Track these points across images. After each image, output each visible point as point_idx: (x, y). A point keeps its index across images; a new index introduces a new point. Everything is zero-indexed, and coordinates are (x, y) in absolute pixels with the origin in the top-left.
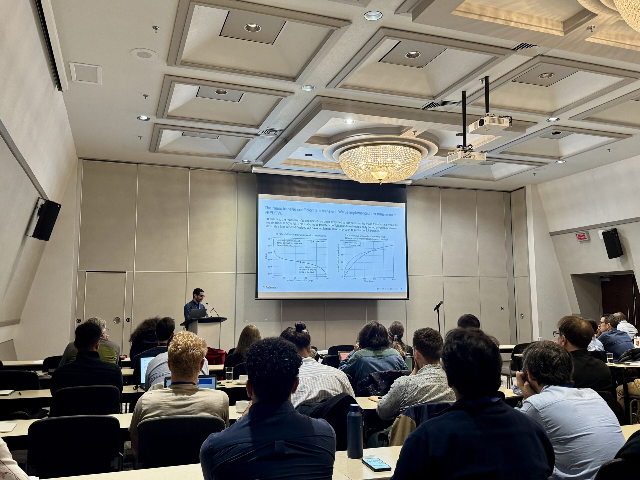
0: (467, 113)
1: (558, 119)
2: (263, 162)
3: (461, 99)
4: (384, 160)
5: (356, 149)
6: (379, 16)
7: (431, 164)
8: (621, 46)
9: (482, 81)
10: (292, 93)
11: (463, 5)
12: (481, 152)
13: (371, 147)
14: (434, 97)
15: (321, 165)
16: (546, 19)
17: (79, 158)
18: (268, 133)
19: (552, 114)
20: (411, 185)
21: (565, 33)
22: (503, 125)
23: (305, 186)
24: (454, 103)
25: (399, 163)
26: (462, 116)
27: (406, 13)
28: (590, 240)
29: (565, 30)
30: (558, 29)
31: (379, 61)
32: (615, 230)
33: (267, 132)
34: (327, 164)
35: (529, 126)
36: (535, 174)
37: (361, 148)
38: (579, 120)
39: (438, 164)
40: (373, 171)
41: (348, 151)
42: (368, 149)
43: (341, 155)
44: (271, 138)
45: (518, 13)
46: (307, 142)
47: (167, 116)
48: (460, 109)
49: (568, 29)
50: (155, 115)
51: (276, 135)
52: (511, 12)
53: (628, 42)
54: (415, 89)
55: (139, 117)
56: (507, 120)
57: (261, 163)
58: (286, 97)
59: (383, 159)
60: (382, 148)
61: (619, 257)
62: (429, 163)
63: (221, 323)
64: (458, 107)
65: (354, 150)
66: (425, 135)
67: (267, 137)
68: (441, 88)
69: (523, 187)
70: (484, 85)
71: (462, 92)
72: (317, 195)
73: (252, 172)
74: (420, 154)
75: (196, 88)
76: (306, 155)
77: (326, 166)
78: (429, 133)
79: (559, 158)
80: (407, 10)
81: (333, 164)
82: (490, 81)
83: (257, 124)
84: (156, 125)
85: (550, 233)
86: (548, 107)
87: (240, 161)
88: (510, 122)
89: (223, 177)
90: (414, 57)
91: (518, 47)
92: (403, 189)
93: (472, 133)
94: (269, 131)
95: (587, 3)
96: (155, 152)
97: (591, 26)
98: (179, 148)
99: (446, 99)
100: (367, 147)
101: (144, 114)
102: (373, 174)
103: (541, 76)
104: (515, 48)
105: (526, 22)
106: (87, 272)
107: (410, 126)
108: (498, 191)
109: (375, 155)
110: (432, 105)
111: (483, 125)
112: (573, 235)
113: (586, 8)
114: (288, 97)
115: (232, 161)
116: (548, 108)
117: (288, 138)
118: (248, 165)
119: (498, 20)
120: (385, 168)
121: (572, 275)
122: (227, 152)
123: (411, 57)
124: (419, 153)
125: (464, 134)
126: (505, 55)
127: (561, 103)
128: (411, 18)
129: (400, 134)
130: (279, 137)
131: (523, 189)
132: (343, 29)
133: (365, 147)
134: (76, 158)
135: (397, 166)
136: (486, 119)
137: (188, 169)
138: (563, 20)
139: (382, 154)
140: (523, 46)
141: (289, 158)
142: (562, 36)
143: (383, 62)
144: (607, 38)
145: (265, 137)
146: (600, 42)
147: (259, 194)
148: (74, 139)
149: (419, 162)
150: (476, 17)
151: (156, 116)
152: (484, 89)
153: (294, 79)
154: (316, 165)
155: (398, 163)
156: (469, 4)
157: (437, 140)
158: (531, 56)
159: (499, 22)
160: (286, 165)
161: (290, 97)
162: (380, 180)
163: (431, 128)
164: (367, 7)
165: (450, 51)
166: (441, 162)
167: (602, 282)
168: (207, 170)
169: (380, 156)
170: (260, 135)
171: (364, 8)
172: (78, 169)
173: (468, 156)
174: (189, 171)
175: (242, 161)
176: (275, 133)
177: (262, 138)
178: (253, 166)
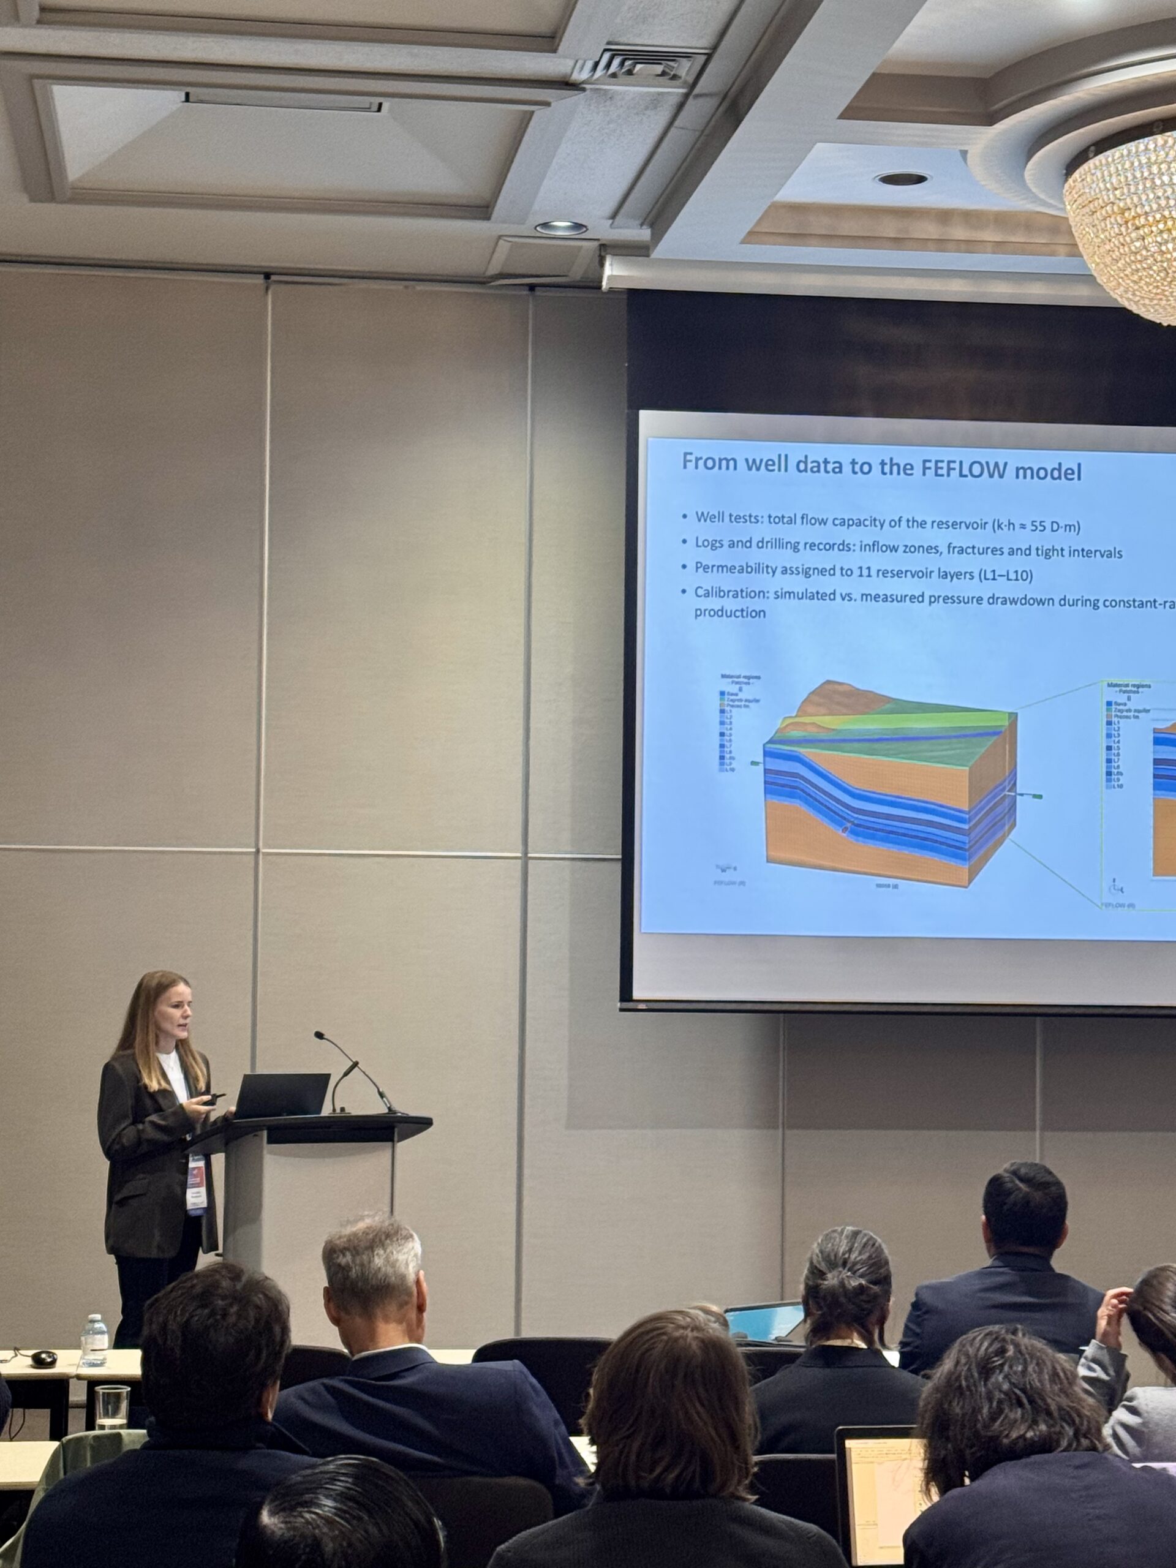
2: (652, 225)
5: (1149, 142)
15: (990, 235)
18: (630, 72)
33: (622, 64)
41: (1107, 155)
43: (1070, 181)
44: (655, 102)
46: (851, 113)
47: (43, 9)
51: (675, 77)
63: (401, 1146)
65: (1141, 144)
67: (627, 91)
73: (605, 285)
76: (889, 180)
77: (1019, 238)
83: (544, 28)
87: (524, 229)
94: (626, 58)
96: (53, 197)
117: (741, 92)
118: (580, 248)
122: (440, 182)
130: (697, 91)
137: (260, 280)
145: (616, 92)
154: (959, 233)
160: (780, 240)
168: (363, 284)
170: (583, 82)
174: (267, 289)
175: (538, 228)
176: (667, 70)
177: (608, 103)
178: (605, 251)
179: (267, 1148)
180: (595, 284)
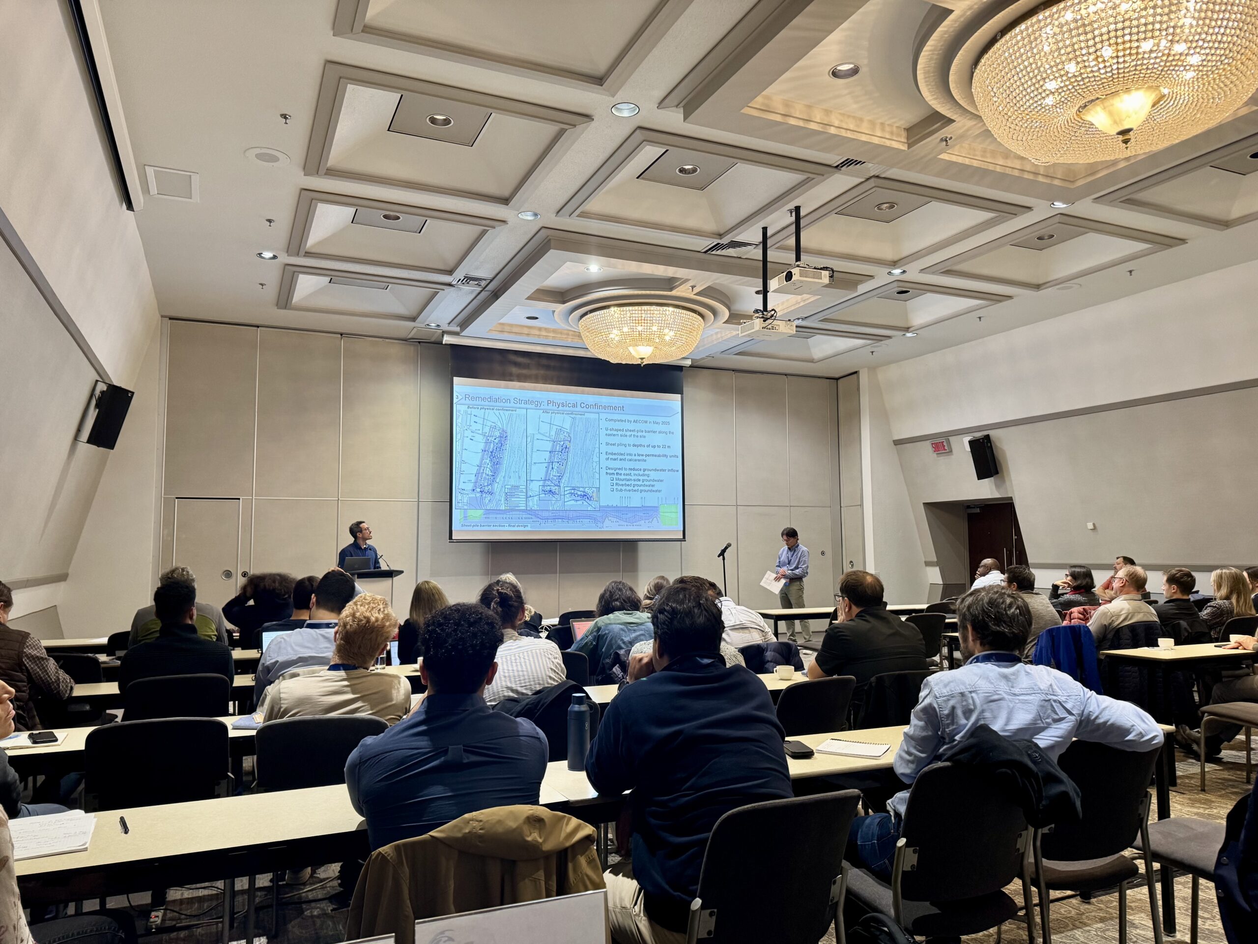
0: (768, 260)
1: (904, 272)
2: (459, 327)
3: (760, 239)
5: (605, 311)
6: (635, 110)
7: (719, 336)
8: (991, 167)
9: (791, 213)
10: (504, 222)
11: (759, 99)
12: (789, 320)
13: (628, 308)
14: (720, 236)
15: (551, 335)
16: (882, 124)
17: (162, 316)
18: (468, 283)
19: (894, 264)
20: (691, 367)
21: (909, 147)
22: (820, 281)
23: (526, 366)
24: (750, 244)
25: (672, 333)
26: (761, 264)
27: (675, 109)
28: (951, 451)
29: (910, 141)
30: (900, 140)
31: (638, 178)
32: (987, 437)
33: (466, 281)
34: (561, 333)
35: (861, 282)
36: (872, 352)
37: (612, 309)
38: (933, 273)
39: (729, 336)
40: (630, 345)
41: (592, 314)
42: (623, 311)
43: (582, 320)
44: (472, 291)
45: (841, 114)
46: (529, 298)
47: (306, 253)
48: (758, 253)
49: (913, 139)
50: (286, 250)
51: (480, 286)
52: (831, 112)
53: (1001, 162)
54: (692, 222)
55: (260, 254)
56: (825, 274)
57: (458, 329)
58: (494, 228)
59: (646, 327)
60: (645, 311)
61: (992, 476)
62: (717, 333)
63: (394, 578)
64: (756, 250)
65: (602, 312)
66: (709, 292)
67: (466, 288)
68: (731, 222)
69: (856, 372)
70: (793, 218)
71: (763, 228)
72: (547, 380)
73: (444, 343)
74: (702, 320)
75: (353, 210)
76: (528, 318)
77: (559, 336)
78: (715, 289)
79: (907, 329)
80: (676, 103)
81: (571, 333)
82: (802, 213)
83: (449, 269)
84: (287, 267)
85: (894, 441)
86: (889, 254)
87: (423, 326)
88: (831, 277)
89: (396, 349)
90: (689, 173)
91: (843, 164)
92: (678, 373)
93: (774, 291)
94: (468, 279)
95: (939, 103)
96: (285, 308)
97: (947, 137)
98: (324, 302)
99: (739, 239)
100: (622, 309)
101: (268, 249)
102: (631, 349)
103: (879, 206)
104: (838, 166)
105: (852, 127)
106: (177, 498)
107: (685, 277)
108: (819, 377)
109: (634, 321)
110: (717, 247)
111: (790, 279)
112: (928, 444)
113: (938, 110)
114: (498, 229)
115: (411, 324)
116: (890, 256)
117: (499, 290)
118: (436, 332)
119: (812, 123)
120: (649, 341)
121: (924, 503)
122: (402, 311)
123: (685, 173)
124: (700, 318)
125: (765, 292)
126: (823, 175)
127: (909, 248)
128: (682, 116)
129: (671, 289)
130: (486, 289)
131: (855, 375)
132: (579, 128)
133: (619, 309)
134: (158, 316)
135: (667, 338)
136: (795, 271)
137: (339, 336)
138: (907, 126)
139: (644, 319)
140: (848, 162)
141: (502, 321)
142: (904, 150)
143: (643, 179)
144: (970, 154)
145: (462, 288)
146: (960, 160)
147: (455, 378)
148: (153, 285)
149: (700, 333)
150: (778, 118)
151: (287, 252)
152: (794, 226)
153: (505, 201)
154: (544, 333)
155: (669, 335)
156: (768, 98)
157: (725, 298)
158: (862, 178)
159: (813, 126)
160: (497, 332)
161: (500, 229)
162: (642, 359)
163: (717, 281)
164: (615, 97)
165: (742, 168)
166: (734, 333)
167: (968, 514)
168: (369, 339)
169: (642, 322)
170: (455, 285)
171: (611, 98)
172: (161, 334)
173: (770, 326)
174: (342, 338)
175: (426, 326)
176: (479, 283)
177: (459, 291)
178: (445, 333)
179: (357, 580)
180: (440, 343)
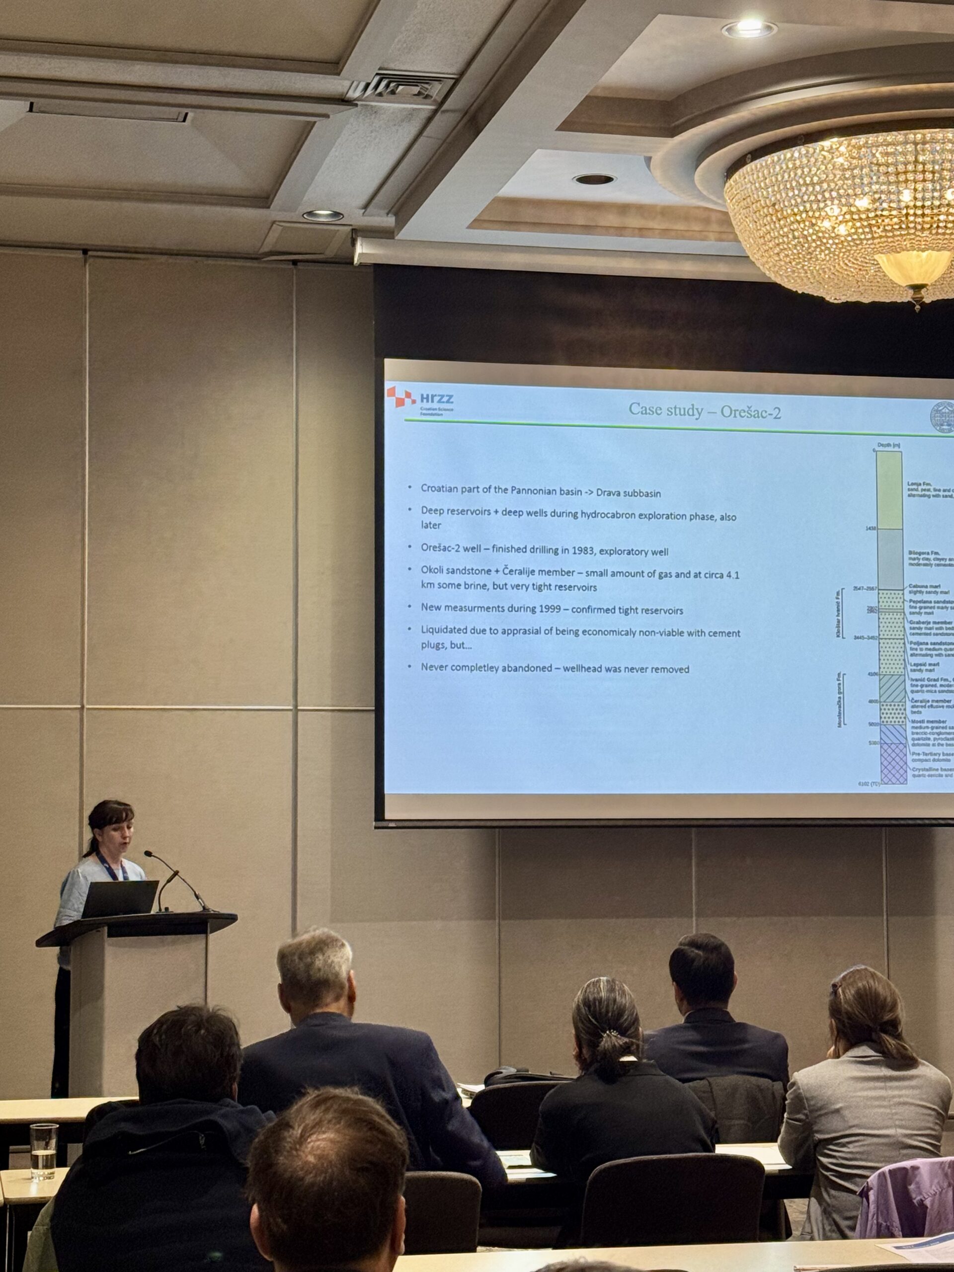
2: (396, 214)
4: (923, 199)
15: (657, 224)
18: (393, 92)
33: (387, 86)
40: (881, 251)
41: (758, 163)
42: (858, 146)
43: (732, 180)
44: (409, 116)
46: (567, 125)
51: (427, 97)
59: (919, 196)
60: (916, 144)
63: (212, 937)
65: (787, 153)
67: (389, 107)
73: (356, 261)
76: (585, 180)
77: (680, 226)
83: (331, 56)
87: (295, 216)
89: (230, 285)
94: (391, 81)
100: (856, 139)
102: (881, 259)
109: (883, 178)
115: (260, 215)
117: (480, 108)
118: (338, 230)
120: (936, 235)
122: (231, 179)
130: (445, 107)
133: (845, 140)
137: (79, 255)
139: (915, 172)
141: (506, 193)
145: (380, 108)
147: (387, 361)
154: (634, 222)
160: (497, 227)
162: (917, 288)
168: (160, 259)
169: (906, 181)
170: (355, 100)
174: (85, 262)
175: (305, 216)
176: (423, 92)
177: (373, 116)
178: (356, 233)
179: (108, 941)
180: (348, 261)
